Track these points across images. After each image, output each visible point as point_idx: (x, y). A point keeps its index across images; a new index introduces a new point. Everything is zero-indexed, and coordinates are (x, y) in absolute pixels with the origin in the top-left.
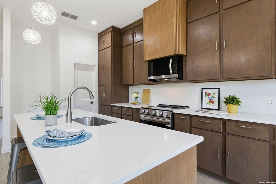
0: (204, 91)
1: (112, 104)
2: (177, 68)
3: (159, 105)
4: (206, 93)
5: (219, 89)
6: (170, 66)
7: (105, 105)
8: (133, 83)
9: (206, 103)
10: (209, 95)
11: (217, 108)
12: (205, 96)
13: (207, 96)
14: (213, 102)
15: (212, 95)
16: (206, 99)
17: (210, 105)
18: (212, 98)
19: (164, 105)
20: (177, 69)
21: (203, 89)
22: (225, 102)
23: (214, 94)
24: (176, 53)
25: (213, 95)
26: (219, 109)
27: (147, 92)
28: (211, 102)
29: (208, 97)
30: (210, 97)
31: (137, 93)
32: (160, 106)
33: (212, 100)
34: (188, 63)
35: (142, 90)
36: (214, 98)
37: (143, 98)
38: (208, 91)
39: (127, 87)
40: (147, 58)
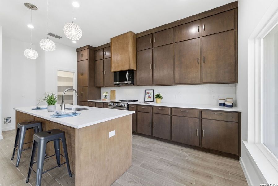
1: (88, 101)
4: (147, 92)
5: (153, 90)
6: (127, 76)
7: (82, 101)
8: (104, 86)
9: (147, 98)
12: (147, 94)
14: (150, 98)
16: (147, 96)
19: (124, 100)
20: (131, 78)
22: (155, 97)
23: (151, 93)
24: (130, 69)
26: (153, 101)
27: (113, 92)
28: (149, 97)
30: (149, 94)
31: (107, 92)
32: (122, 100)
34: (137, 75)
35: (110, 91)
36: (151, 95)
37: (111, 96)
38: (148, 91)
39: (99, 88)
40: (113, 70)
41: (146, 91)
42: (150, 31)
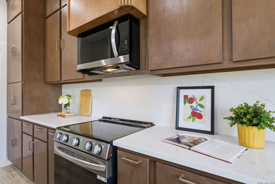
0: (183, 92)
1: (22, 118)
2: (126, 41)
3: (103, 118)
4: (186, 97)
5: (212, 88)
6: (113, 40)
7: (14, 118)
9: (187, 119)
10: (191, 100)
11: (209, 129)
12: (185, 104)
13: (187, 104)
14: (200, 116)
15: (198, 101)
16: (185, 109)
17: (193, 121)
18: (199, 108)
19: (110, 118)
20: (126, 44)
22: (232, 118)
23: (202, 98)
24: (123, 4)
25: (200, 100)
26: (212, 132)
27: (86, 94)
28: (196, 115)
29: (190, 105)
30: (194, 104)
31: (68, 95)
33: (198, 112)
34: (150, 32)
35: (79, 92)
36: (203, 107)
37: (81, 105)
38: (190, 93)
39: (58, 86)
40: (73, 26)
41: (181, 91)
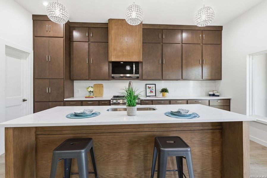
0: (147, 86)
1: (65, 100)
2: (138, 70)
4: (148, 87)
5: (155, 84)
6: (134, 68)
7: (49, 102)
8: (89, 78)
9: (149, 93)
14: (152, 92)
16: (148, 90)
21: (146, 84)
23: (153, 87)
26: (155, 96)
27: (99, 87)
28: (151, 92)
30: (151, 89)
31: (92, 87)
36: (153, 89)
37: (95, 91)
41: (147, 85)
42: (159, 25)
